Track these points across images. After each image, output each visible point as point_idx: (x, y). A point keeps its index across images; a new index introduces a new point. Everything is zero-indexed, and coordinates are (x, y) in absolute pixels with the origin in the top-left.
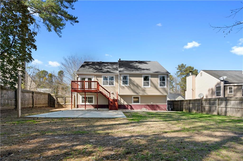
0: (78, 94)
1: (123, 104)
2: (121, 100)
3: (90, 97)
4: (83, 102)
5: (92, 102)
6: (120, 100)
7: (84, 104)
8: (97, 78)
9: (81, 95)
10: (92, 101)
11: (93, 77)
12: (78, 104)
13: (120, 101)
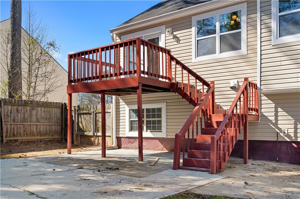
0: (121, 101)
1: (288, 136)
2: (276, 120)
3: (153, 110)
4: (131, 129)
5: (159, 129)
6: (272, 118)
7: (135, 134)
8: (175, 33)
9: (128, 103)
10: (160, 122)
11: (161, 33)
12: (121, 136)
13: (276, 124)
